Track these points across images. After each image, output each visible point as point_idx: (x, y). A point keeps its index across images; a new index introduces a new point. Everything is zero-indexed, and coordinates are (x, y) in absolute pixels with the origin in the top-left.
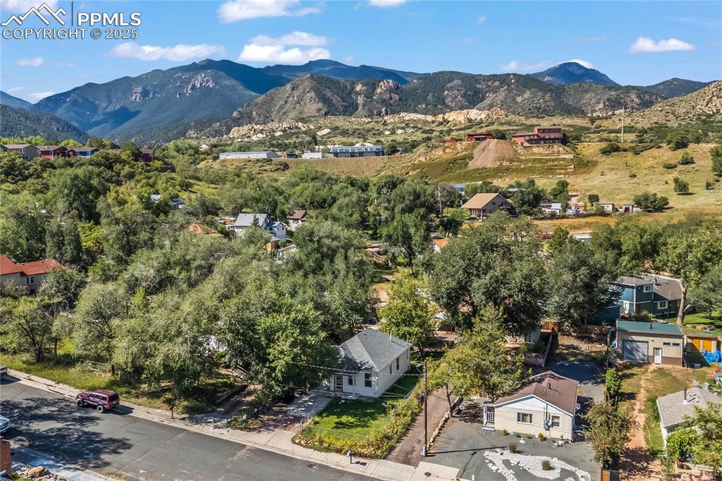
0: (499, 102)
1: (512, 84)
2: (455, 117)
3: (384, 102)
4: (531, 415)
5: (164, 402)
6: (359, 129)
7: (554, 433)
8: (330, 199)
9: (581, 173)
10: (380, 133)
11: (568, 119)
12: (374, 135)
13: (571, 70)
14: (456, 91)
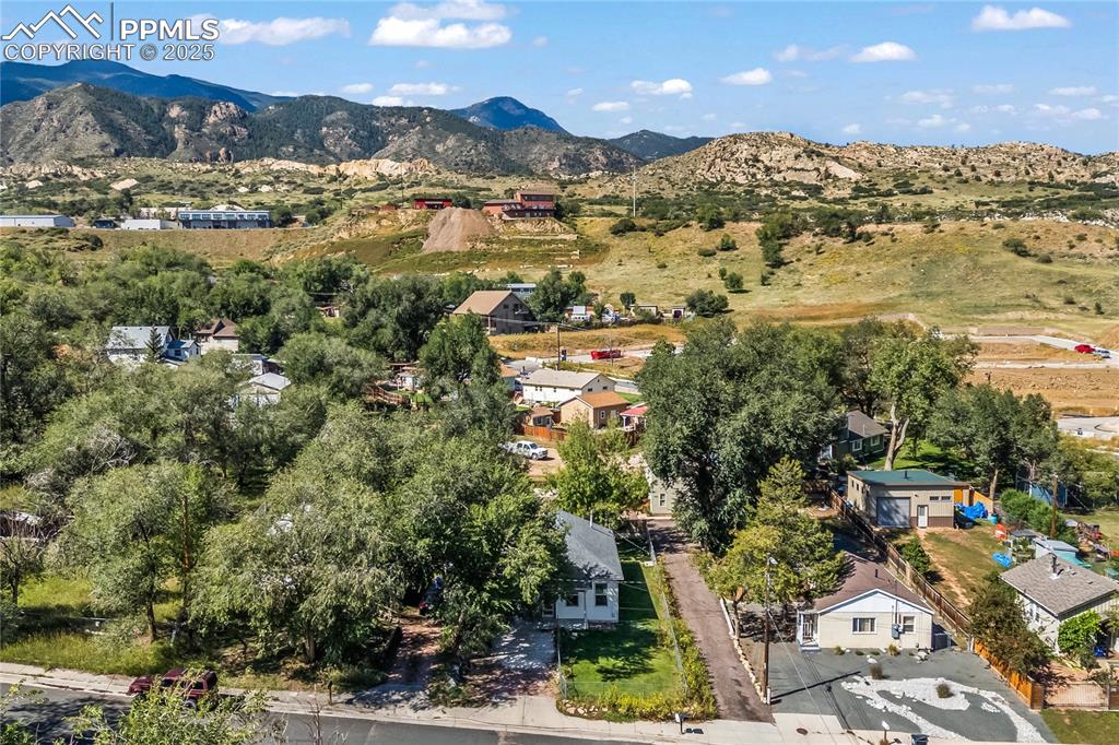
0: (408, 150)
1: (428, 123)
2: (356, 170)
3: (222, 138)
4: (873, 619)
5: (291, 678)
6: (191, 182)
7: (907, 642)
8: (256, 298)
9: (591, 262)
10: (231, 190)
11: (528, 182)
12: (220, 192)
13: (506, 108)
14: (341, 129)
